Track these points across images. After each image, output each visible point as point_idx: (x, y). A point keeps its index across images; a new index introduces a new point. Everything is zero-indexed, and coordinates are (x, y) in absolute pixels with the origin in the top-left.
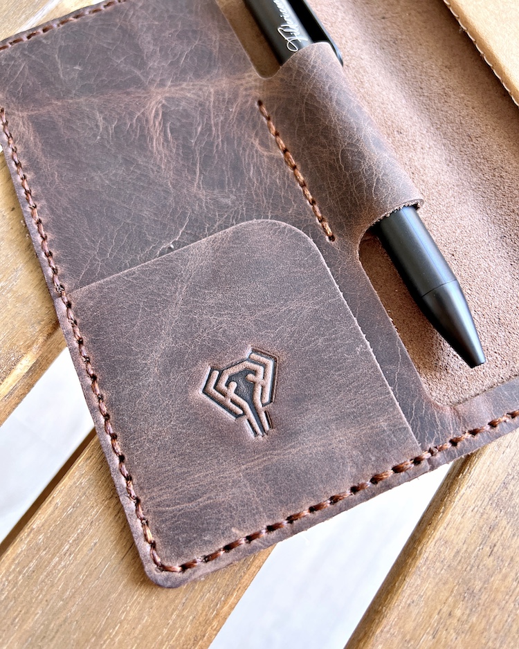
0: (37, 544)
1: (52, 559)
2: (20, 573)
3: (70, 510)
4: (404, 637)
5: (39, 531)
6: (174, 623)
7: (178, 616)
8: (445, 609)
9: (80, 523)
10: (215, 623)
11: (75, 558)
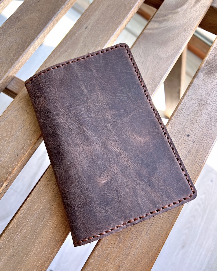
0: (10, 232)
1: (14, 236)
2: (6, 240)
3: (18, 223)
4: (102, 250)
5: (11, 229)
6: (46, 250)
7: (47, 248)
8: (113, 243)
9: (21, 226)
10: (56, 249)
11: (20, 235)
